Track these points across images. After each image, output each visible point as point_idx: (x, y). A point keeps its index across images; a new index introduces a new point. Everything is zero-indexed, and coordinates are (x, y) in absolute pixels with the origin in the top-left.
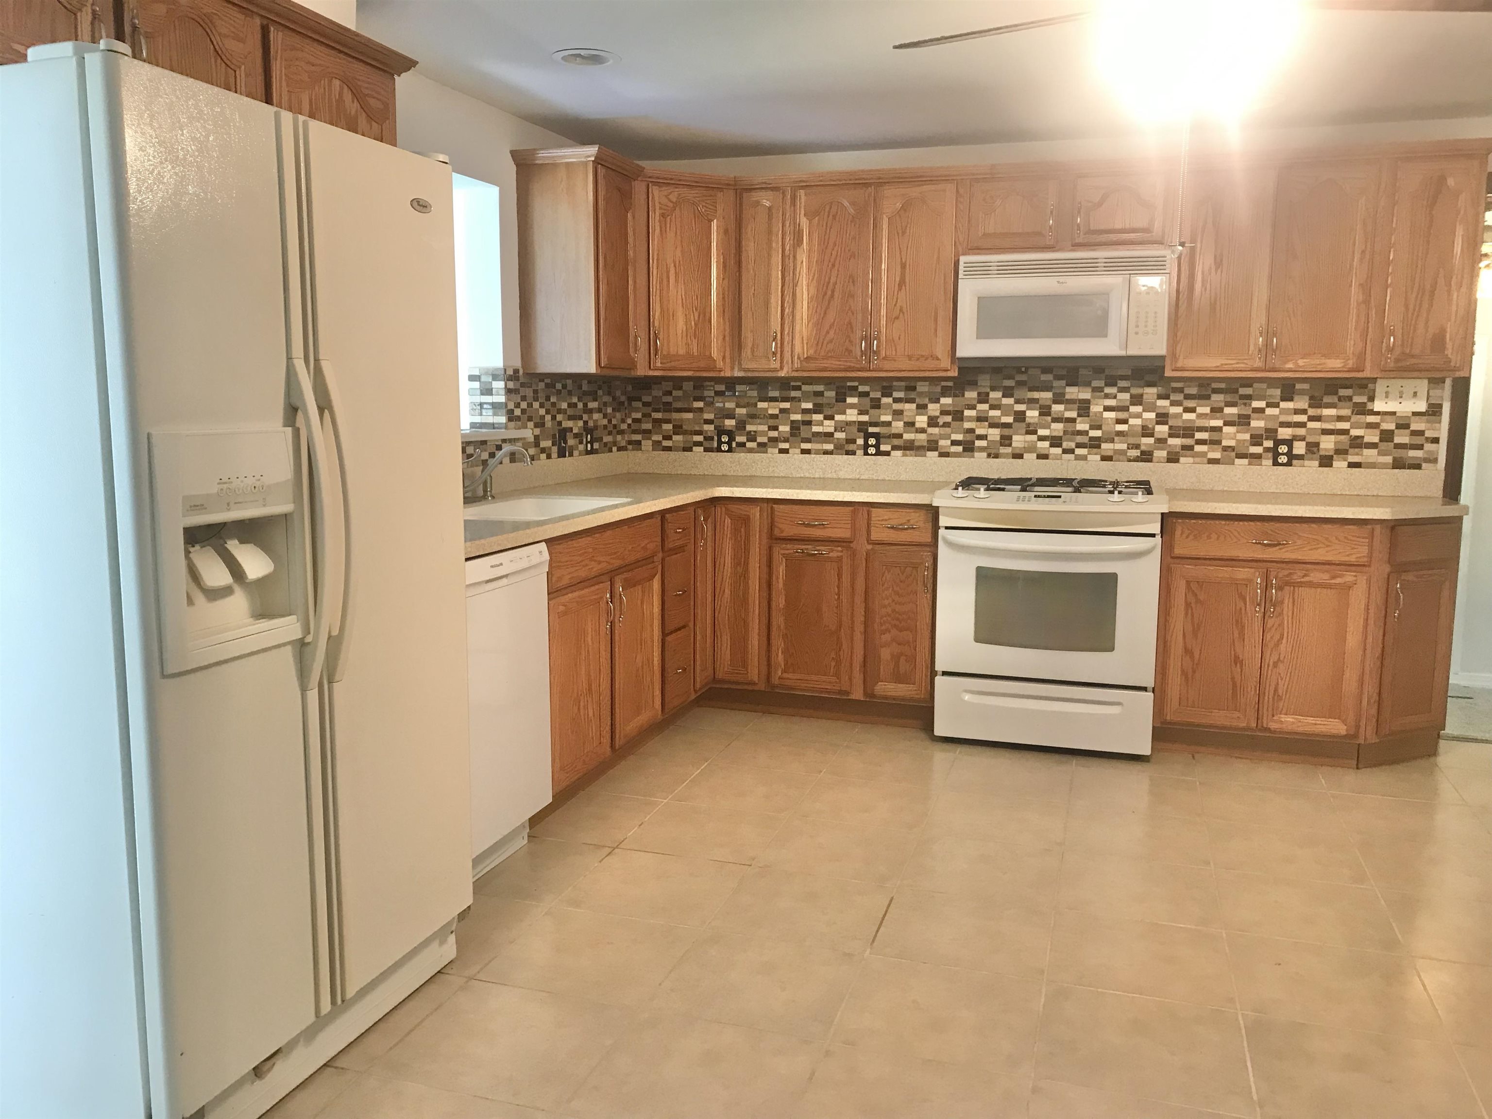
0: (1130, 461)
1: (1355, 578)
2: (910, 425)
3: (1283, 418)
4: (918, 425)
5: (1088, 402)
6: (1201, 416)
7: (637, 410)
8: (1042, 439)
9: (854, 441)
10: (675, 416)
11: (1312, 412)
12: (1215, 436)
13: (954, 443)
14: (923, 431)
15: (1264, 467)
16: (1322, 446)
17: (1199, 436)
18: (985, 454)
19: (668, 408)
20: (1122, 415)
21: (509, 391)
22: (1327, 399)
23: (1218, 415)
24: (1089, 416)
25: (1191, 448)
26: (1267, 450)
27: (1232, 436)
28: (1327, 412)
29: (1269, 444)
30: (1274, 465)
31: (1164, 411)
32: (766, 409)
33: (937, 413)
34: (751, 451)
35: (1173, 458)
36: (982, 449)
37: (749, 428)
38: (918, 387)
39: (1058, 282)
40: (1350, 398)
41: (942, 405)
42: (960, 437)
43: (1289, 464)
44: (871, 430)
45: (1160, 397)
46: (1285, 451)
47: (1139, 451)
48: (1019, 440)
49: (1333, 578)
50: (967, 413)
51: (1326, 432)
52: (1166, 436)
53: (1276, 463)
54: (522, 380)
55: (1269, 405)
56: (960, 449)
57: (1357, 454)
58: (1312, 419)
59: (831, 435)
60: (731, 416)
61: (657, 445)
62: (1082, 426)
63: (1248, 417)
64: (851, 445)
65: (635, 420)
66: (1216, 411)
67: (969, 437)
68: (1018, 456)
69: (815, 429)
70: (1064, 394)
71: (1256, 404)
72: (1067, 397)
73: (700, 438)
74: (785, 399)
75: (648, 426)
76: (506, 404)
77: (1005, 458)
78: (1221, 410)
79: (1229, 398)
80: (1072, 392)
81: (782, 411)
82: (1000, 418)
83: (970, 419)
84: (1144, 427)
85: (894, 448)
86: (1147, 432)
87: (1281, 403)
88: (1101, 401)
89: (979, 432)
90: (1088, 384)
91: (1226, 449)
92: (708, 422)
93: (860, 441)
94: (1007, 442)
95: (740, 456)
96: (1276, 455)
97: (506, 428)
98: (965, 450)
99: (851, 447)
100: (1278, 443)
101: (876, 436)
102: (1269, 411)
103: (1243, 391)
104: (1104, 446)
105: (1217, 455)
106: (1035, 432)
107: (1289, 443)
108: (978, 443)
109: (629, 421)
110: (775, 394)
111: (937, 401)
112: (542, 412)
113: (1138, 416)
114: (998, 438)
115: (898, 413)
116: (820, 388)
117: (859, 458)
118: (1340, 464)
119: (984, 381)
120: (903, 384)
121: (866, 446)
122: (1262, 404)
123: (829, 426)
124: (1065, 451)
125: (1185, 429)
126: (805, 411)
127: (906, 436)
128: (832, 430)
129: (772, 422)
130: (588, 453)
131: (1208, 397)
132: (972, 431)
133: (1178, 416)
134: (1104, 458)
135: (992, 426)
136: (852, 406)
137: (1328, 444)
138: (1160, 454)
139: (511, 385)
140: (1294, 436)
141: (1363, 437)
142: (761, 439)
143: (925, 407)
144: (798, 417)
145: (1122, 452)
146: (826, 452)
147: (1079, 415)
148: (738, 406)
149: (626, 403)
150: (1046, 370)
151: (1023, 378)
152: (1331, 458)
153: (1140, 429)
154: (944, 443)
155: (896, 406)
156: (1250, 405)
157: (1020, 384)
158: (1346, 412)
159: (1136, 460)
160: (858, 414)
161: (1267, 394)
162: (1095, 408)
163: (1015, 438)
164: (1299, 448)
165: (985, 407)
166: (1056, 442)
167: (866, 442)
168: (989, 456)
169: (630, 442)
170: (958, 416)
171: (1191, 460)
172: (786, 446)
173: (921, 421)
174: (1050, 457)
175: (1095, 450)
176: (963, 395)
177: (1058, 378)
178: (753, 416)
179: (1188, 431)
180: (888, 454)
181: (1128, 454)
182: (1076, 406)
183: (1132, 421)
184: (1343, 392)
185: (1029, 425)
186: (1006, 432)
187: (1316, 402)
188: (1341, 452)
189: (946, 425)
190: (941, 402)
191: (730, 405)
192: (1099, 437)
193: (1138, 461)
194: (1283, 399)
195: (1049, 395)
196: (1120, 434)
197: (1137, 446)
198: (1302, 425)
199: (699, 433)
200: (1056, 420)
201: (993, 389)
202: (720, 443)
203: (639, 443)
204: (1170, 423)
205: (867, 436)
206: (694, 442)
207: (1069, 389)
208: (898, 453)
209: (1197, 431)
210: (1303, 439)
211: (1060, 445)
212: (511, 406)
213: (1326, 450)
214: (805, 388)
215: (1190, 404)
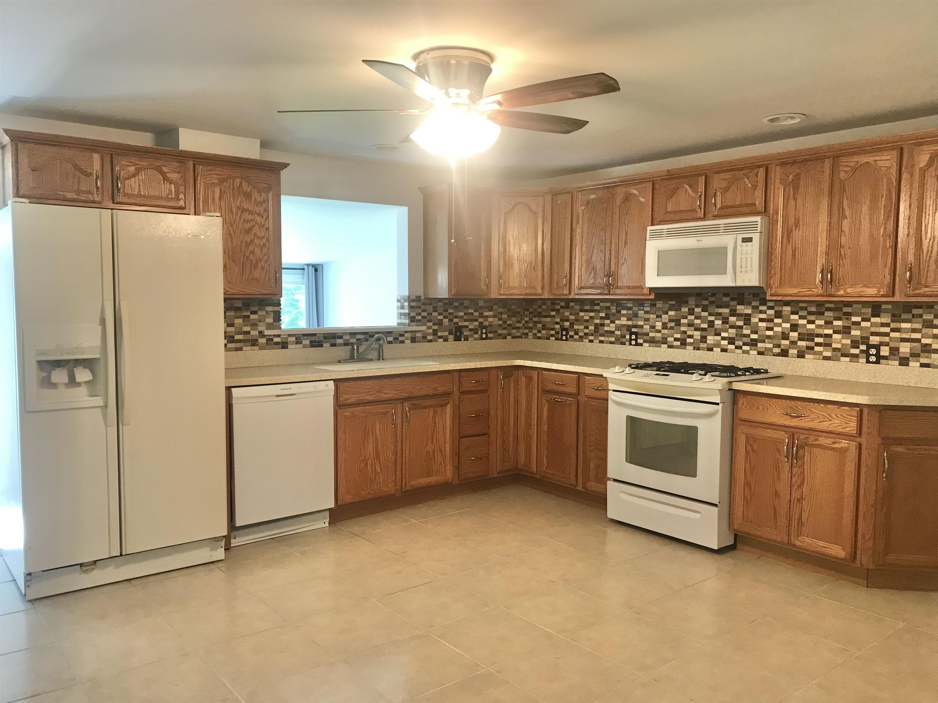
0: (774, 355)
1: (848, 445)
2: (653, 327)
3: (873, 330)
4: (657, 328)
5: (749, 315)
6: (818, 326)
7: (526, 316)
8: (723, 339)
9: (625, 337)
10: (543, 319)
11: (893, 325)
12: (828, 341)
13: (676, 339)
14: (659, 331)
15: (859, 364)
16: (901, 350)
17: (817, 340)
18: (692, 348)
19: (540, 315)
20: (770, 325)
21: (411, 307)
22: (904, 316)
23: (830, 326)
24: (750, 325)
25: (812, 348)
26: (862, 351)
27: (839, 340)
28: (904, 325)
29: (863, 347)
30: (867, 363)
31: (796, 323)
32: (583, 317)
33: (667, 321)
34: (576, 340)
35: (801, 355)
36: (691, 344)
37: (576, 327)
38: (657, 305)
39: (697, 240)
40: (921, 316)
41: (669, 316)
42: (678, 336)
43: (877, 362)
44: (634, 330)
45: (793, 313)
46: (874, 353)
47: (780, 349)
48: (711, 339)
49: (834, 443)
50: (683, 321)
51: (903, 340)
52: (796, 339)
53: (868, 362)
54: (422, 301)
55: (864, 320)
56: (678, 343)
57: (927, 357)
58: (893, 330)
59: (613, 332)
60: (567, 320)
61: (535, 337)
62: (746, 331)
63: (849, 328)
64: (623, 339)
65: (526, 322)
66: (828, 323)
67: (684, 336)
68: (710, 349)
69: (606, 328)
70: (735, 310)
71: (854, 319)
72: (738, 312)
73: (553, 332)
74: (592, 311)
75: (531, 325)
76: (409, 314)
77: (702, 350)
78: (831, 323)
79: (837, 314)
80: (741, 309)
81: (591, 317)
82: (700, 324)
83: (684, 325)
84: (783, 333)
85: (645, 341)
86: (785, 336)
87: (872, 318)
88: (757, 315)
89: (689, 333)
90: (749, 304)
91: (835, 350)
92: (557, 323)
93: (628, 337)
94: (704, 340)
95: (570, 343)
96: (868, 356)
97: (409, 325)
98: (681, 344)
99: (623, 340)
100: (869, 347)
101: (636, 334)
102: (863, 324)
103: (846, 310)
104: (759, 345)
105: (828, 354)
106: (719, 335)
107: (877, 347)
108: (689, 340)
109: (524, 322)
110: (587, 308)
111: (667, 313)
112: (441, 317)
113: (779, 325)
114: (699, 338)
115: (647, 320)
116: (608, 304)
117: (627, 347)
118: (914, 364)
119: (692, 301)
120: (649, 302)
121: (631, 339)
122: (858, 319)
123: (612, 327)
124: (737, 347)
125: (808, 335)
126: (602, 318)
127: (651, 334)
128: (613, 329)
129: (586, 324)
130: (482, 339)
131: (823, 314)
132: (685, 332)
133: (805, 326)
134: (760, 353)
135: (696, 329)
136: (624, 315)
137: (905, 349)
138: (793, 352)
139: (413, 304)
140: (880, 342)
141: (931, 345)
142: (581, 334)
143: (660, 317)
144: (597, 321)
145: (771, 349)
146: (611, 343)
147: (745, 324)
148: (570, 314)
149: (522, 313)
150: (726, 295)
151: (712, 299)
152: (907, 359)
153: (781, 334)
154: (670, 339)
155: (647, 316)
156: (851, 320)
157: (712, 303)
158: (918, 326)
159: (778, 355)
160: (627, 320)
161: (863, 312)
162: (754, 320)
163: (709, 337)
164: (885, 351)
165: (691, 317)
166: (731, 341)
167: (630, 337)
168: (694, 348)
169: (524, 334)
170: (678, 323)
171: (812, 357)
172: (591, 338)
173: (659, 325)
174: (728, 351)
175: (753, 348)
176: (680, 310)
177: (732, 299)
178: (578, 321)
179: (810, 336)
180: (641, 345)
181: (774, 351)
182: (743, 318)
183: (776, 329)
184: (915, 311)
185: (716, 330)
186: (704, 334)
187: (896, 318)
188: (915, 355)
189: (672, 328)
190: (669, 314)
191: (567, 314)
192: (756, 339)
193: (779, 356)
194: (874, 316)
195: (726, 311)
196: (769, 337)
197: (779, 346)
198: (887, 334)
199: (553, 329)
200: (732, 327)
201: (697, 306)
202: (562, 335)
203: (527, 334)
204: (799, 331)
205: (631, 333)
206: (551, 334)
207: (739, 307)
208: (646, 345)
209: (816, 337)
210: (887, 344)
211: (734, 344)
212: (413, 314)
213: (904, 353)
214: (602, 304)
215: (812, 318)
